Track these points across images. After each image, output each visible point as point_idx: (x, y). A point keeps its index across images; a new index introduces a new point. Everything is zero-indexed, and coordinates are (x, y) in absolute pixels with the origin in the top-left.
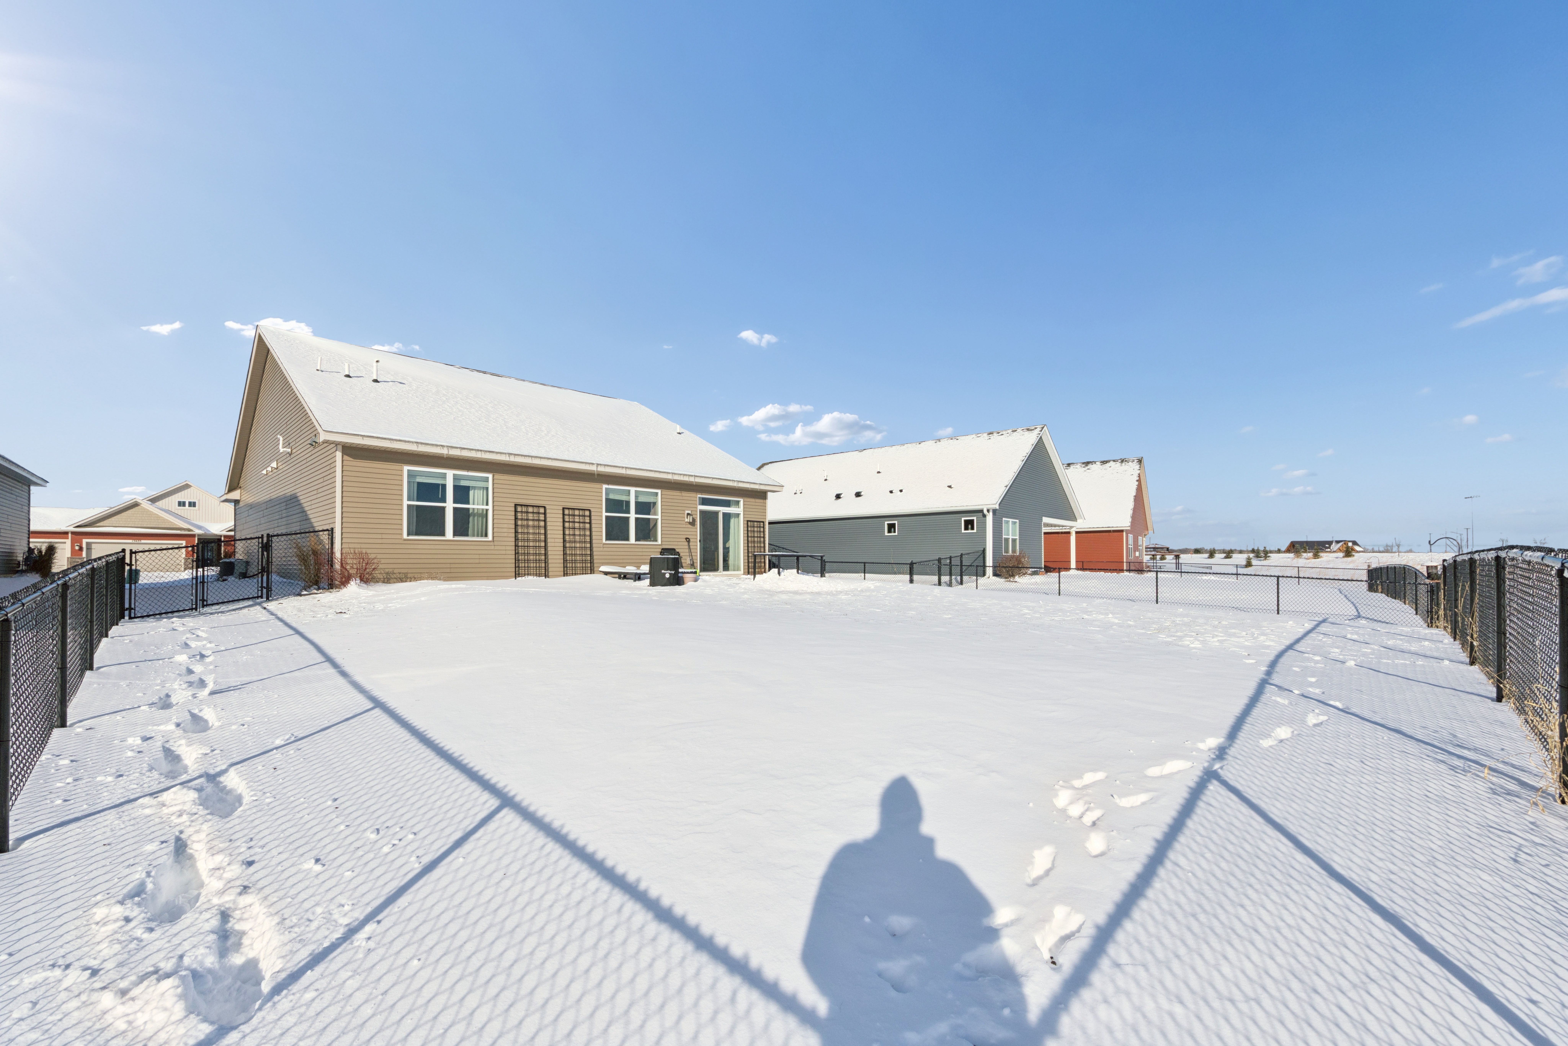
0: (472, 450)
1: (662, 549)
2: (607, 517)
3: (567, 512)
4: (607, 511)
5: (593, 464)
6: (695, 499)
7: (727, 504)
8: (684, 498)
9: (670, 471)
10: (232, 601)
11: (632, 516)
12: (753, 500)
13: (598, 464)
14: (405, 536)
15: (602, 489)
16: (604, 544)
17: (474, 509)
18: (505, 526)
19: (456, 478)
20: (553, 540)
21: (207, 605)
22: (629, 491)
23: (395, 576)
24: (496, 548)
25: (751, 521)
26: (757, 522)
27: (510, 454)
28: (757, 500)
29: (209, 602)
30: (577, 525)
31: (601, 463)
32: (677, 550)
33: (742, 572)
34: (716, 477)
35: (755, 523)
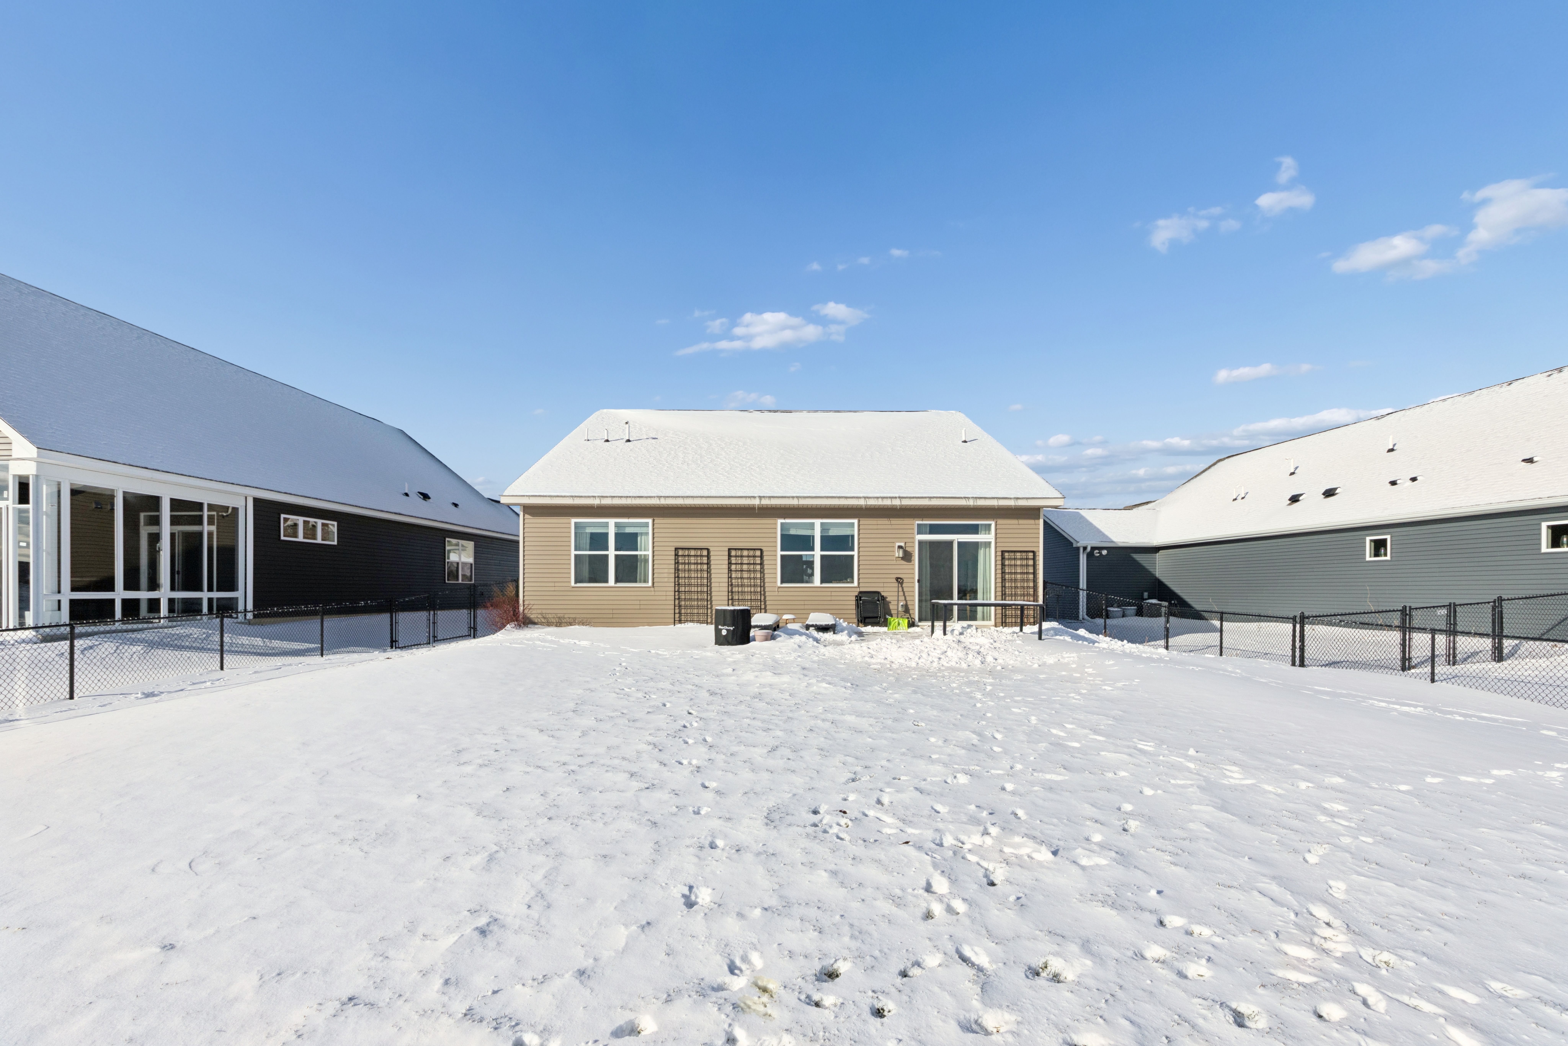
1: (860, 592)
2: (782, 556)
4: (782, 550)
5: (754, 497)
6: (911, 527)
7: (974, 529)
8: (894, 527)
9: (861, 495)
10: (450, 638)
12: (1015, 521)
13: (760, 497)
14: (573, 584)
15: (776, 524)
16: (779, 587)
17: (641, 555)
18: (666, 571)
19: (617, 525)
20: (717, 584)
21: (437, 641)
22: (813, 524)
23: (565, 620)
24: (657, 593)
25: (1008, 552)
26: (1021, 552)
28: (1021, 521)
29: (439, 638)
30: (745, 567)
31: (765, 495)
32: (883, 594)
33: (992, 622)
34: (935, 496)
35: (1018, 554)
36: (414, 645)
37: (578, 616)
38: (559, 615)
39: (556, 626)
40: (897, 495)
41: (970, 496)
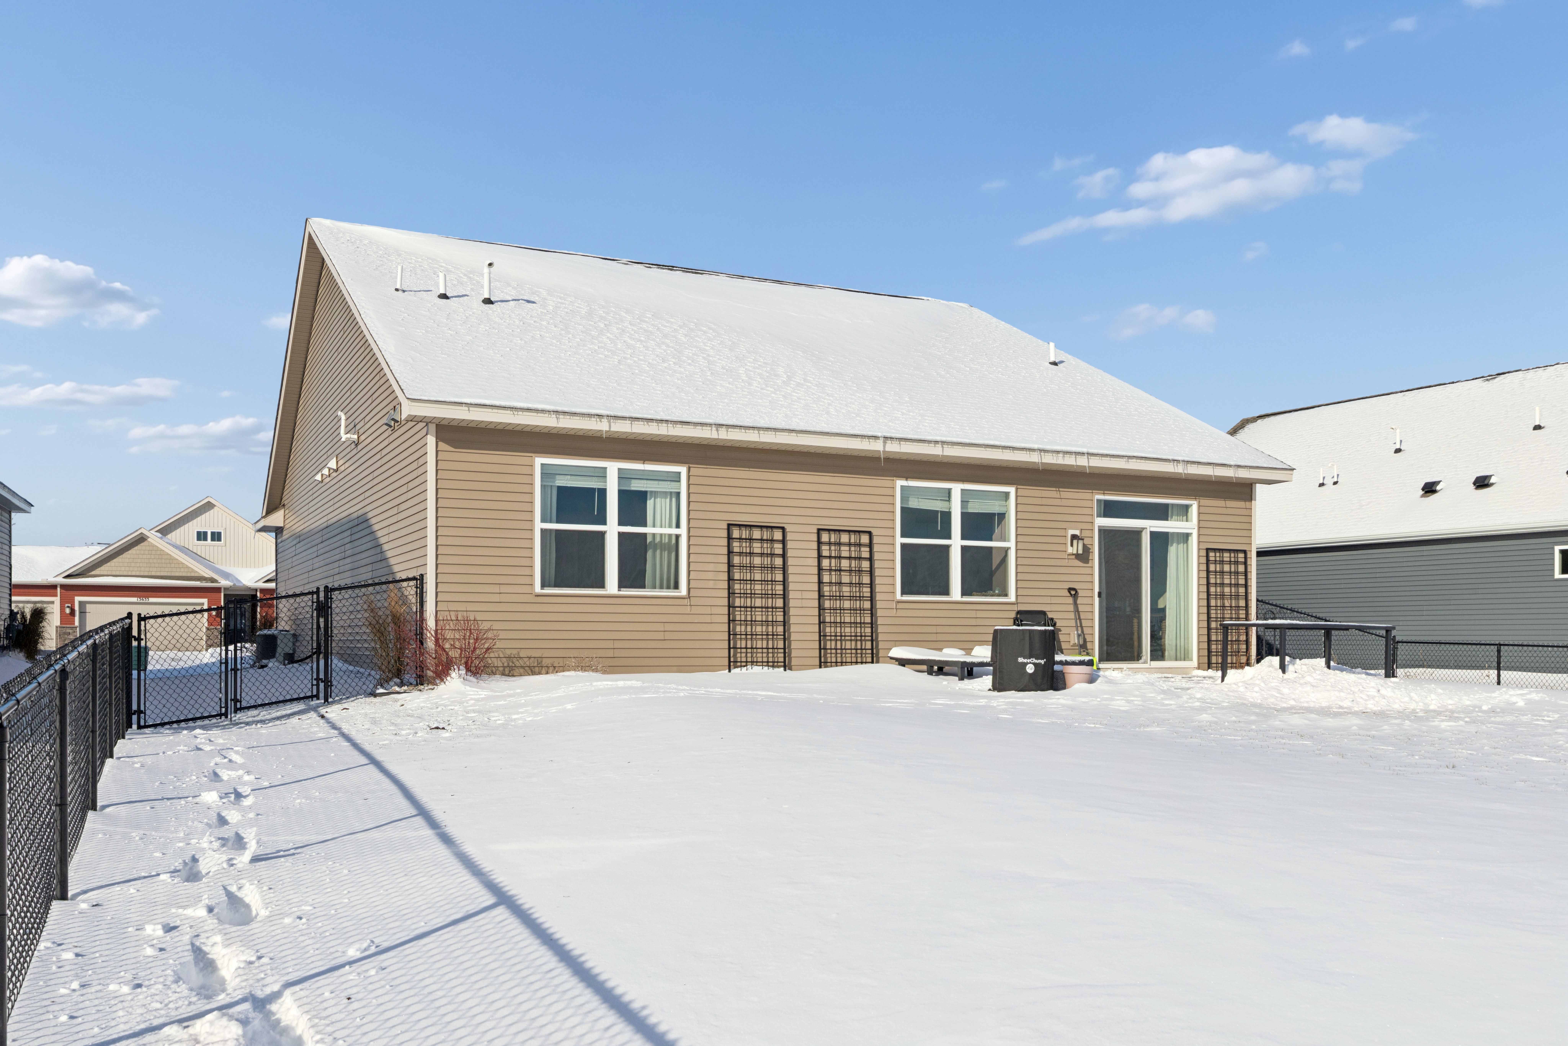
0: (652, 420)
1: (1019, 612)
2: (904, 546)
3: (825, 537)
4: (903, 535)
5: (876, 438)
6: (1088, 504)
7: (1161, 512)
8: (1064, 502)
9: (1036, 446)
10: (276, 703)
11: (956, 543)
12: (1221, 503)
13: (886, 438)
14: (538, 589)
15: (893, 488)
16: (899, 602)
17: (654, 535)
18: (711, 567)
19: (623, 476)
20: (798, 595)
21: (242, 709)
22: (949, 491)
23: (521, 662)
24: (695, 610)
25: (1215, 550)
26: (1230, 551)
27: (719, 426)
28: (1230, 503)
29: (244, 704)
30: (845, 564)
31: (893, 435)
32: (1050, 615)
33: (1195, 663)
34: (1135, 454)
35: (1226, 555)
36: (186, 720)
37: (546, 654)
38: (508, 652)
39: (503, 674)
40: (1085, 450)
41: (1180, 458)
